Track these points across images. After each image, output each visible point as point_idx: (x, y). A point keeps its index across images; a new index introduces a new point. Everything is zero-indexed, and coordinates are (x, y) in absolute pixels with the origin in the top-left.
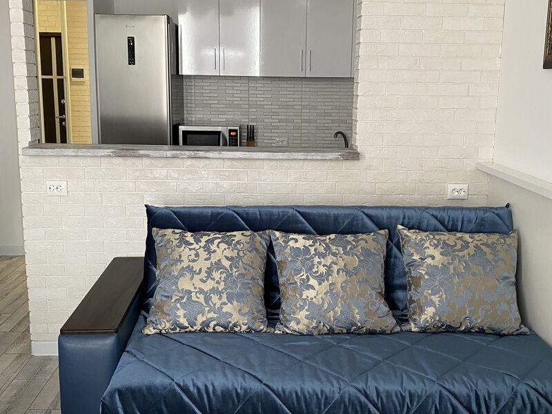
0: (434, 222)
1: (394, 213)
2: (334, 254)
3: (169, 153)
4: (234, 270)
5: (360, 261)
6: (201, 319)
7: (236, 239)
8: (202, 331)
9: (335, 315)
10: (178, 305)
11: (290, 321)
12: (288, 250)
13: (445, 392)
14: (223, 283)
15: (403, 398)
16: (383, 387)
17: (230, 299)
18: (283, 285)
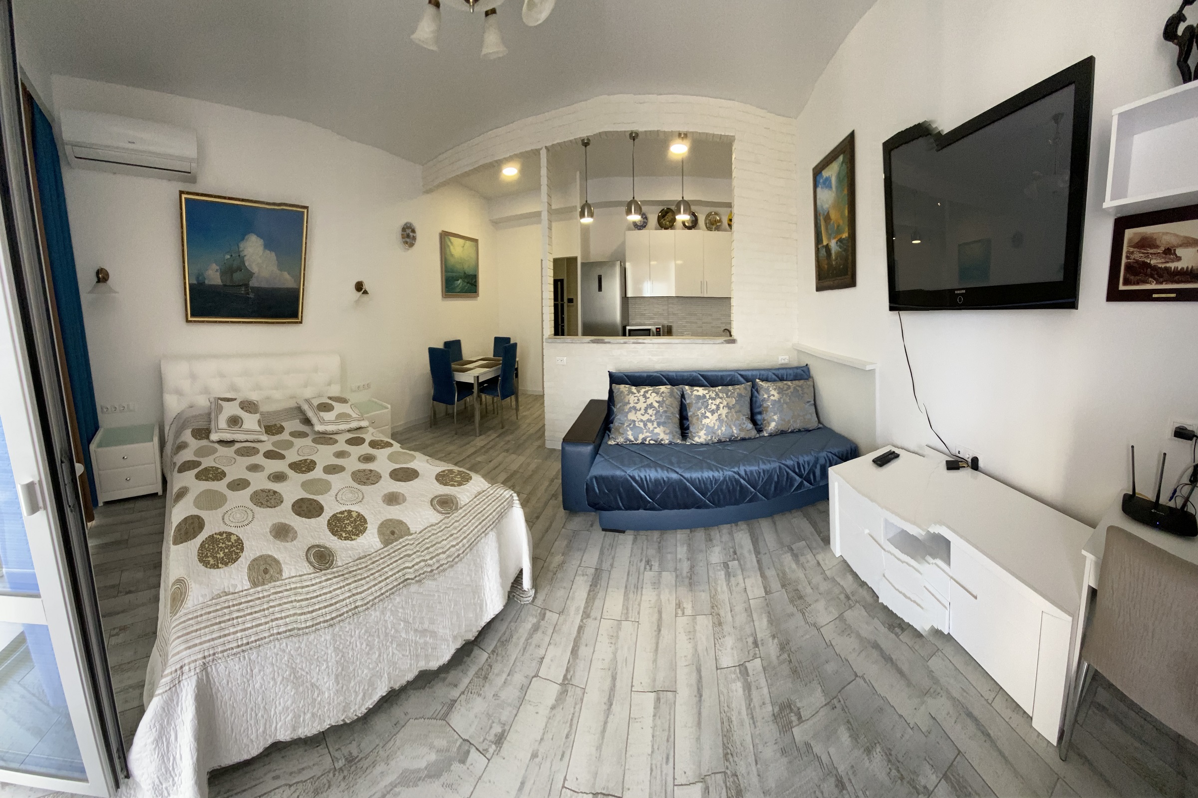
0: (774, 377)
1: (754, 373)
2: (721, 398)
3: (622, 341)
4: (661, 408)
5: (736, 401)
6: (641, 437)
7: (662, 391)
8: (642, 443)
9: (723, 432)
10: (628, 429)
11: (695, 437)
12: (693, 397)
13: (782, 466)
14: (654, 416)
15: (760, 473)
16: (749, 468)
17: (659, 425)
18: (691, 416)
